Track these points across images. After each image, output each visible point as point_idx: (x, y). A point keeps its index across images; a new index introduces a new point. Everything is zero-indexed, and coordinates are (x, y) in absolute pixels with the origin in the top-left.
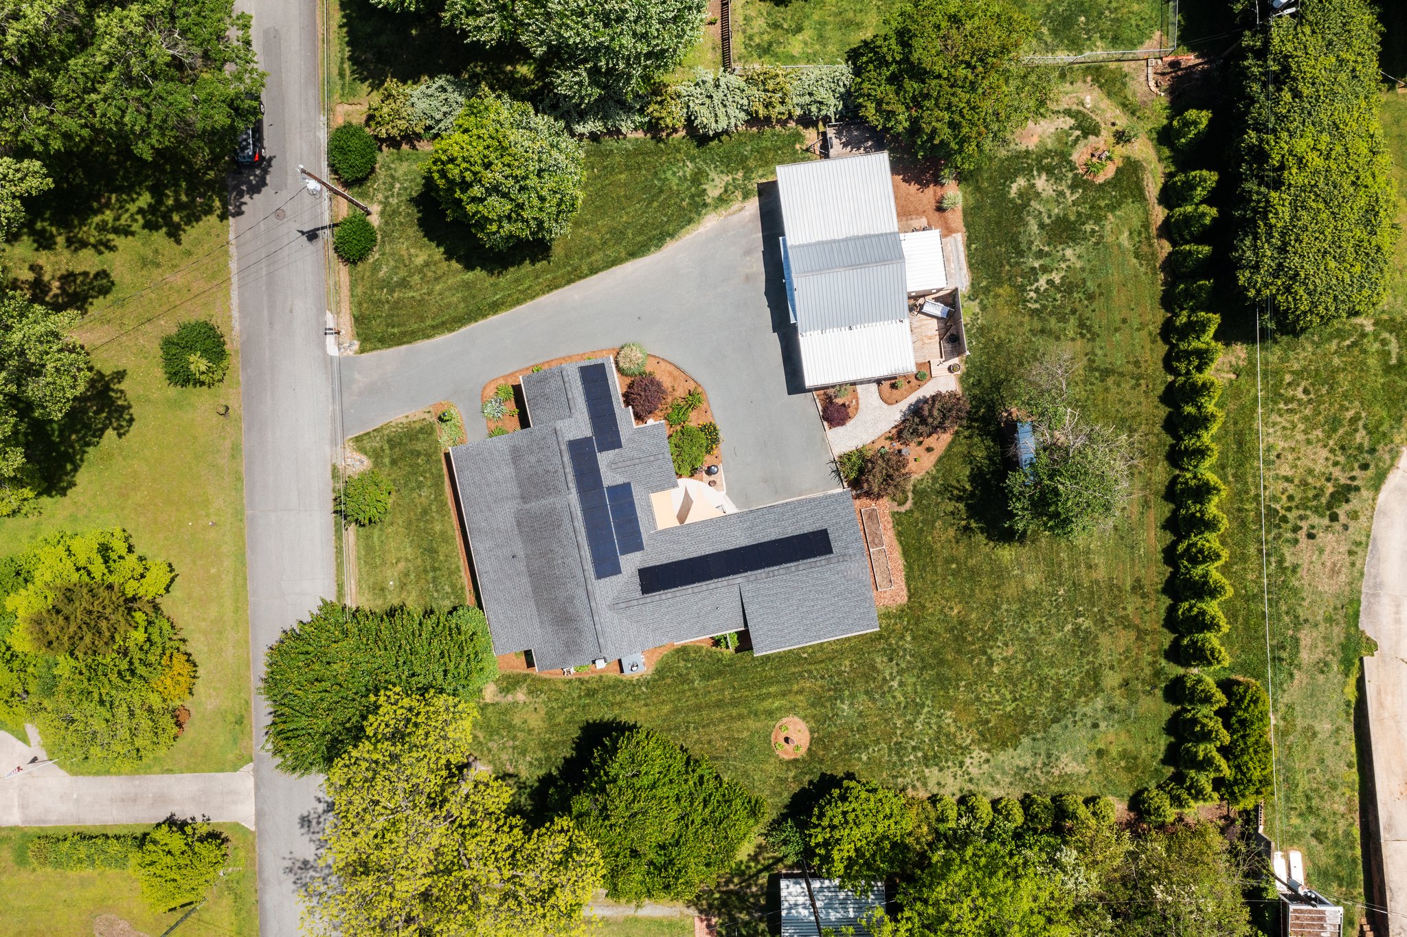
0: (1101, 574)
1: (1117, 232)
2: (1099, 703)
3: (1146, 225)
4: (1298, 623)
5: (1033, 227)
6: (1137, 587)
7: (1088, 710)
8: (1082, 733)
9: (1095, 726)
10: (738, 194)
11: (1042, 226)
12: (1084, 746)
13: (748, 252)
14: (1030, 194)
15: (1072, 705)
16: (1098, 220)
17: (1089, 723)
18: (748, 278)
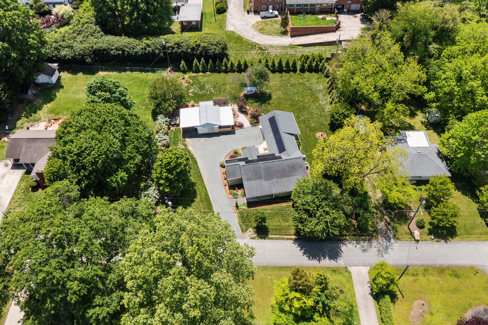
0: (278, 83)
1: (203, 80)
2: (307, 83)
3: (203, 76)
4: (287, 54)
5: (201, 92)
6: (281, 77)
7: (308, 85)
8: (313, 86)
9: (312, 84)
10: (184, 142)
11: (200, 91)
12: (316, 85)
13: (199, 141)
14: (193, 93)
15: (307, 87)
16: (201, 82)
17: (311, 85)
18: (205, 141)
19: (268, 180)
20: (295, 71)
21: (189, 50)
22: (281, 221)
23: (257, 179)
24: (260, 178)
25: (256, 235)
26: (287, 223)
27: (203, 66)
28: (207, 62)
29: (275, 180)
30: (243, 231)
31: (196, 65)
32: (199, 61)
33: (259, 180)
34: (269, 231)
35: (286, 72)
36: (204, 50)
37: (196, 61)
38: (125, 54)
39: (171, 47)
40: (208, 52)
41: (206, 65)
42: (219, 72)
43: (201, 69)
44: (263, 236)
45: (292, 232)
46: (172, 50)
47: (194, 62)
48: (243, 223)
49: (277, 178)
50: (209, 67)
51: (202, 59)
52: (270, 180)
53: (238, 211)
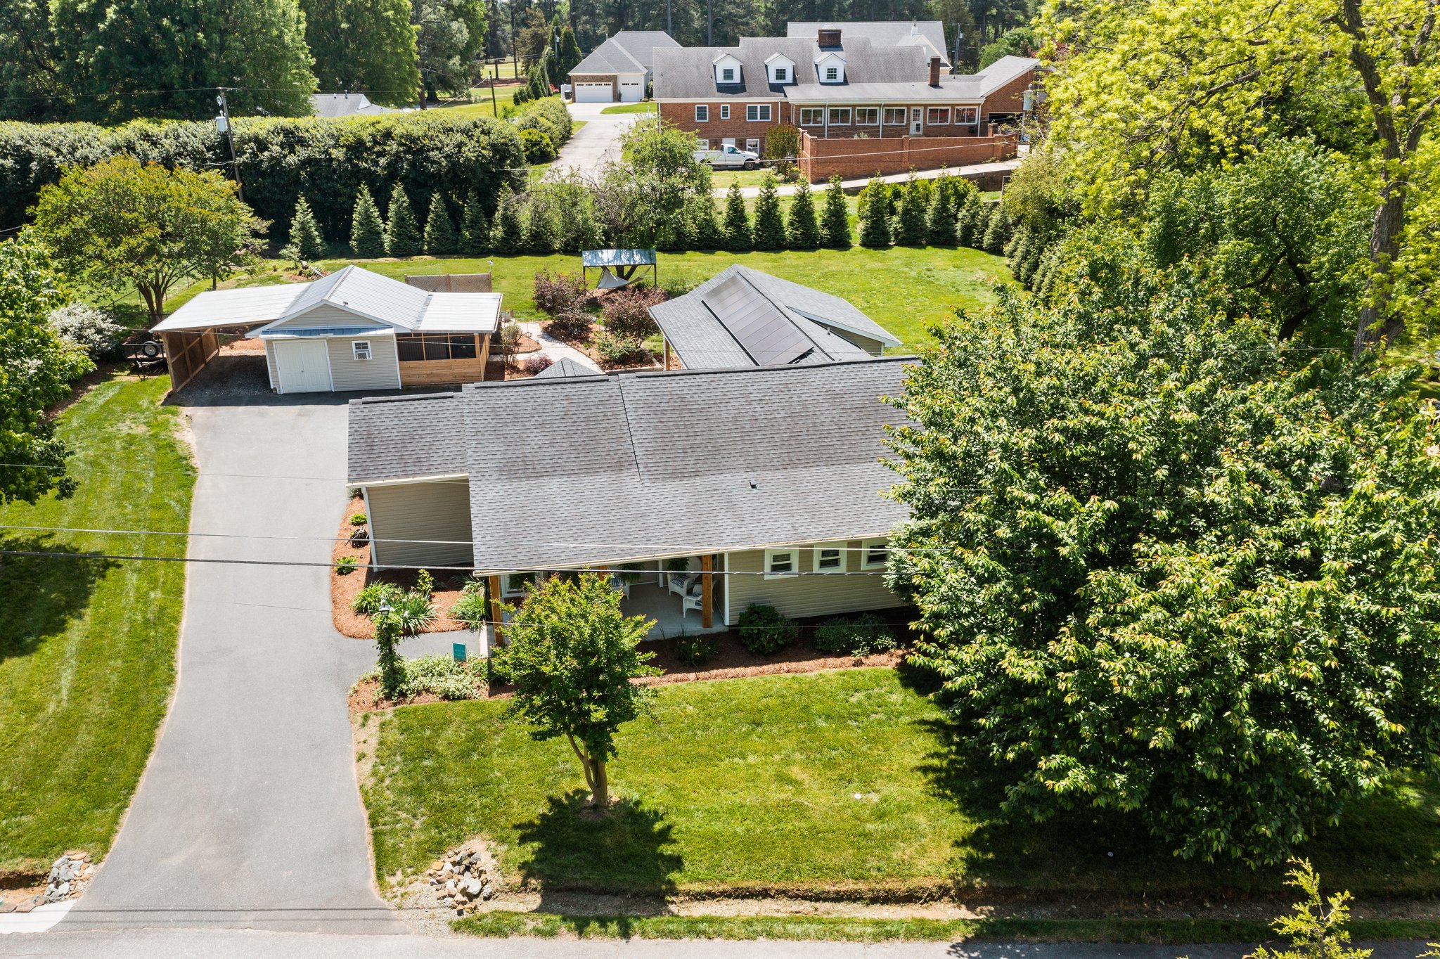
2: (904, 269)
7: (913, 273)
8: (940, 274)
9: (929, 270)
12: (954, 273)
15: (909, 278)
17: (926, 272)
19: (677, 475)
20: (839, 242)
21: (339, 154)
22: (795, 772)
23: (591, 470)
24: (619, 467)
25: (535, 901)
26: (867, 784)
27: (400, 222)
28: (419, 208)
29: (734, 481)
30: (384, 861)
31: (367, 218)
32: (382, 201)
33: (603, 479)
34: (676, 863)
35: (796, 246)
36: (408, 151)
37: (364, 201)
38: (30, 171)
39: (256, 139)
40: (427, 159)
41: (412, 220)
42: (479, 250)
43: (387, 239)
44: (605, 906)
45: (922, 864)
46: (254, 155)
47: (359, 208)
48: (417, 791)
49: (750, 468)
50: (428, 228)
51: (397, 191)
52: (697, 474)
53: (389, 711)
